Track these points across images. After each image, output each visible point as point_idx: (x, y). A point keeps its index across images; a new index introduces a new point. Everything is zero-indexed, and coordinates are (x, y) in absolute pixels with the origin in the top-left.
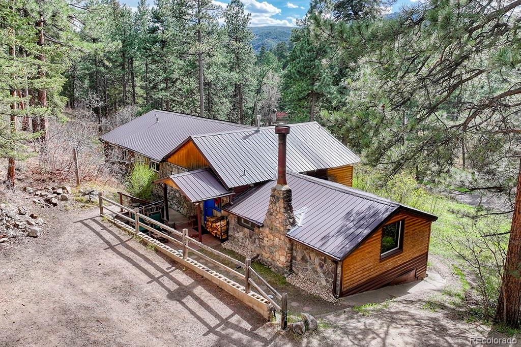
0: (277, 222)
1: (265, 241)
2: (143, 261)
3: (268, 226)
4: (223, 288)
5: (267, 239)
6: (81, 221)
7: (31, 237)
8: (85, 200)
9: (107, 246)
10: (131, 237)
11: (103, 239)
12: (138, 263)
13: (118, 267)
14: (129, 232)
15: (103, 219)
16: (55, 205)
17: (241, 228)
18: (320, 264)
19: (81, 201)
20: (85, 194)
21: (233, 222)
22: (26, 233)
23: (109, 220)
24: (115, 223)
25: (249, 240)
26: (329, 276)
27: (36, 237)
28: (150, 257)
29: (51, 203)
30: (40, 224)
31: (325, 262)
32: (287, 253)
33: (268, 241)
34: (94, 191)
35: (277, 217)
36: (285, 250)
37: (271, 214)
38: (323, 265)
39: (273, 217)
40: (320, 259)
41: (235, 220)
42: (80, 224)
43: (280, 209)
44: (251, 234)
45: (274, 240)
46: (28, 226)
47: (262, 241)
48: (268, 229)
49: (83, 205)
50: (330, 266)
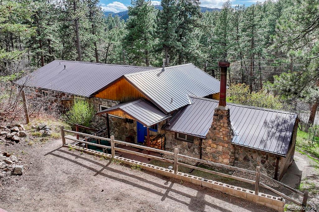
0: (221, 134)
1: (207, 150)
2: (139, 181)
3: (211, 138)
4: (227, 193)
5: (210, 148)
6: (50, 153)
7: (16, 175)
8: (41, 134)
9: (95, 173)
10: (108, 161)
11: (85, 166)
12: (136, 183)
13: (122, 190)
14: (104, 157)
15: (70, 148)
16: (17, 141)
17: (179, 141)
18: (262, 161)
19: (38, 136)
20: (39, 129)
21: (170, 138)
22: (9, 172)
23: (76, 149)
24: (84, 151)
25: (187, 150)
26: (271, 168)
27: (21, 174)
28: (142, 176)
29: (13, 140)
30: (17, 161)
31: (267, 159)
32: (231, 156)
33: (210, 149)
34: (46, 126)
35: (221, 130)
36: (229, 154)
37: (215, 129)
38: (265, 161)
39: (217, 131)
40: (262, 157)
41: (172, 136)
42: (51, 157)
43: (224, 124)
44: (190, 146)
45: (217, 148)
46: (7, 165)
47: (204, 149)
48: (211, 140)
49: (41, 138)
50: (271, 161)
